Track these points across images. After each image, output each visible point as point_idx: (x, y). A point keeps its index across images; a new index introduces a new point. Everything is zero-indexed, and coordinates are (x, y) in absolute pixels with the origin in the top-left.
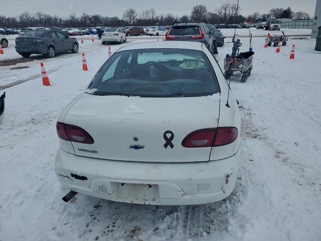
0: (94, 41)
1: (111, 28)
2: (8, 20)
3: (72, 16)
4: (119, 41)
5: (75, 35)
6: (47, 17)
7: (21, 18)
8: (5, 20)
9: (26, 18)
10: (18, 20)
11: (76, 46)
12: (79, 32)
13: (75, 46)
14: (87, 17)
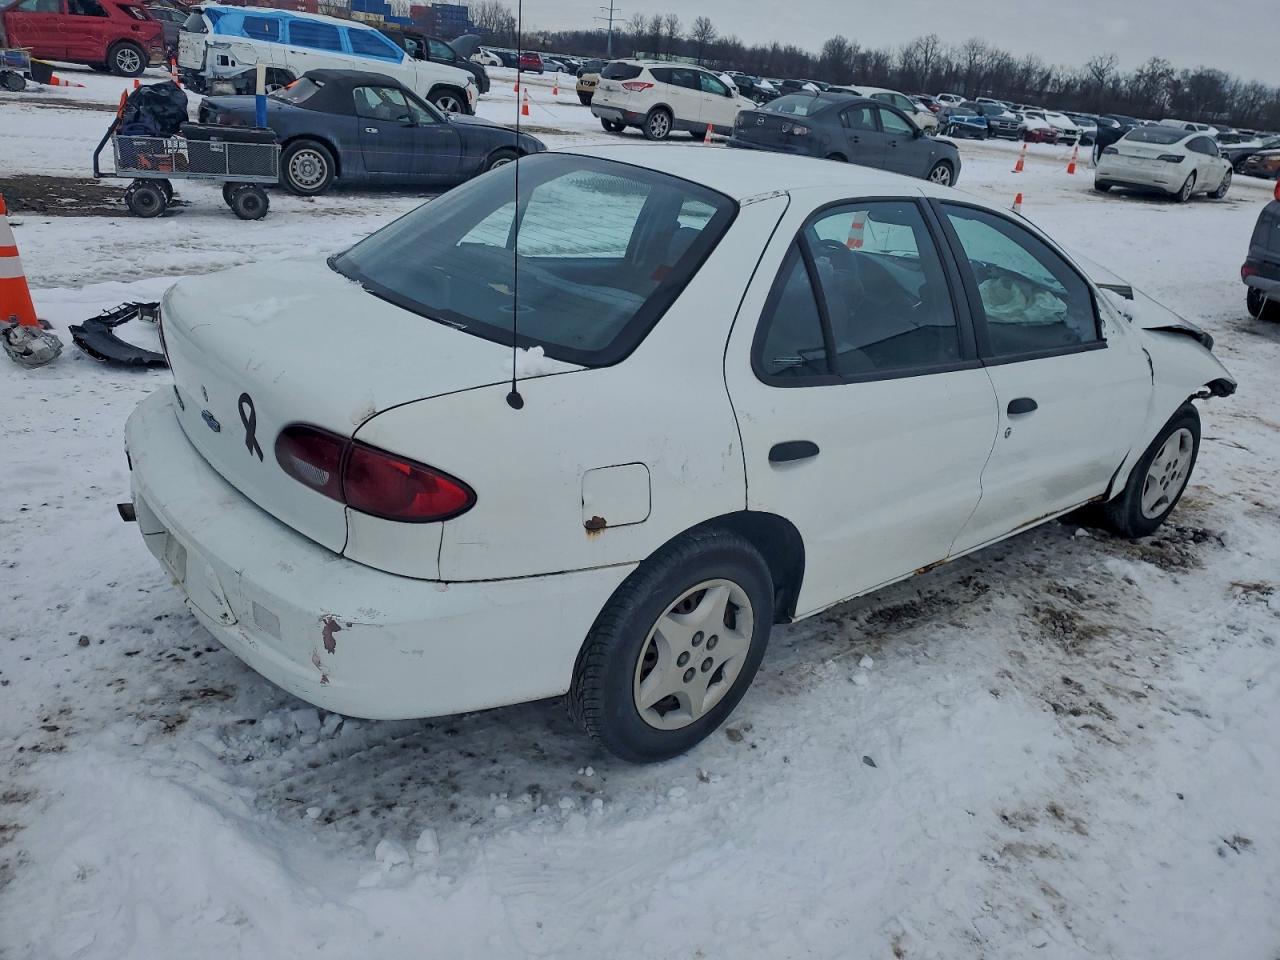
0: (1076, 170)
1: (1240, 132)
2: (864, 59)
3: (1099, 65)
4: (1173, 186)
5: (1043, 141)
6: (996, 62)
7: (908, 54)
8: (853, 59)
9: (923, 60)
10: (895, 63)
11: (943, 174)
12: (1068, 132)
13: (939, 173)
14: (1161, 75)
